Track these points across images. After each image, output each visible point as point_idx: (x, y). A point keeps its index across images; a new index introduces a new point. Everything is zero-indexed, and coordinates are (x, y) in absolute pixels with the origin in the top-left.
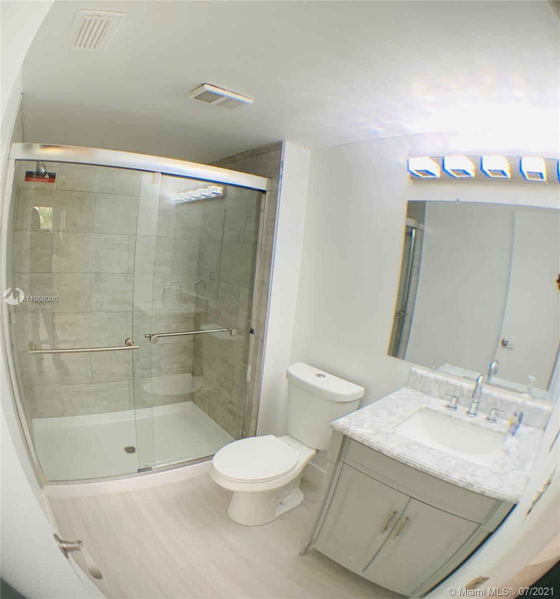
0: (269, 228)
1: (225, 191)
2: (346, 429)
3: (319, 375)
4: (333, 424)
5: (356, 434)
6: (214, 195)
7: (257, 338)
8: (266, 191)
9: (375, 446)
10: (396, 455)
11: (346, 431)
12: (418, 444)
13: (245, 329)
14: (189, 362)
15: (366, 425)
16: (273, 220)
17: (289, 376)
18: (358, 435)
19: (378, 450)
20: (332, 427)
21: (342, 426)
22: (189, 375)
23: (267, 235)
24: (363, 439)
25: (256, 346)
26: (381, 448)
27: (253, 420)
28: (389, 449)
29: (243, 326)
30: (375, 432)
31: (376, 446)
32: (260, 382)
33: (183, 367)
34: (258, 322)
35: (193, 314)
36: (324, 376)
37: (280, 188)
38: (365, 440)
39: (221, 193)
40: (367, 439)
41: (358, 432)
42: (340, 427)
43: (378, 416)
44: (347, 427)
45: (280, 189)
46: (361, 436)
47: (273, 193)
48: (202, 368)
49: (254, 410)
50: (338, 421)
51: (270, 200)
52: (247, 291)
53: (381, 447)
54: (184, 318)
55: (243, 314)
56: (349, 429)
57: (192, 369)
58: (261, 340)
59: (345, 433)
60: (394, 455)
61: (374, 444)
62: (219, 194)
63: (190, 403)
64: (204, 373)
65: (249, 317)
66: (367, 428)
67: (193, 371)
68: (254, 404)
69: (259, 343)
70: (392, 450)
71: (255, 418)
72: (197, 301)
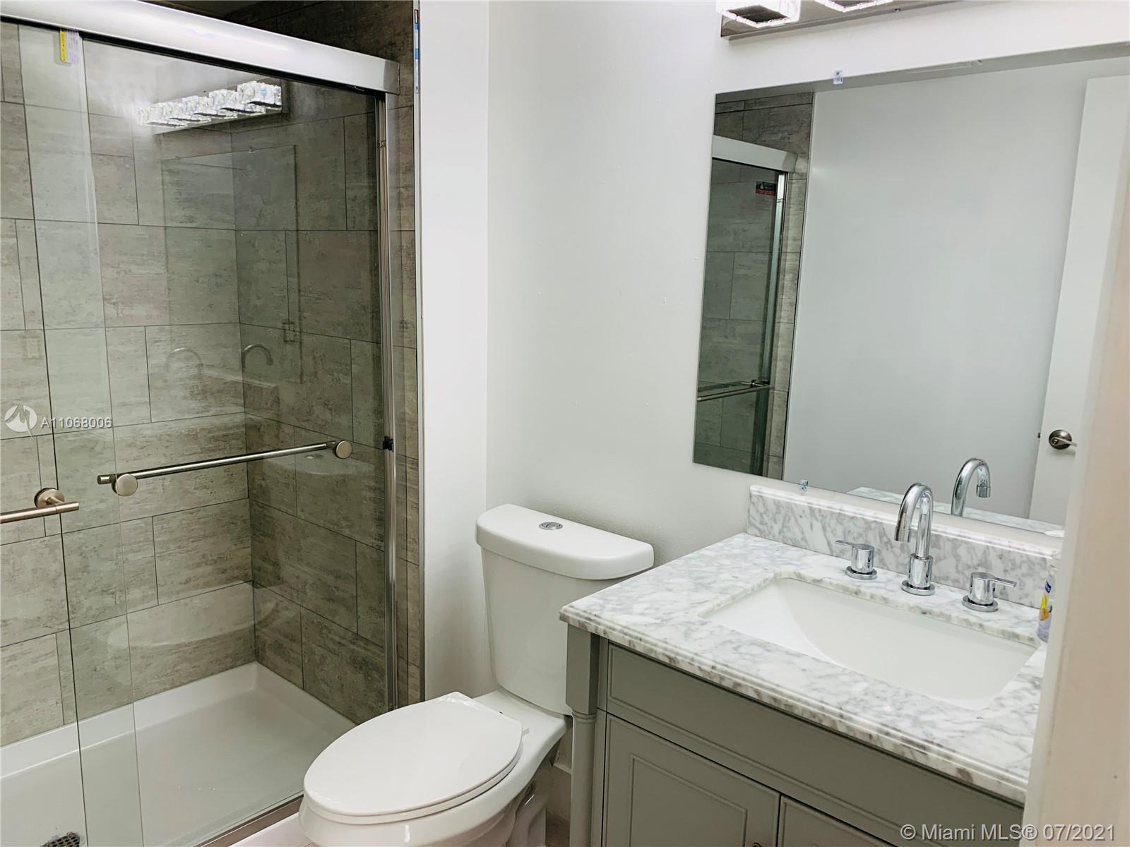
0: (402, 190)
1: (288, 95)
2: (593, 618)
3: (547, 526)
4: (565, 610)
5: (616, 627)
6: (260, 110)
7: (402, 459)
8: (384, 93)
9: (659, 652)
10: (709, 669)
11: (593, 624)
12: (764, 646)
13: (372, 443)
14: (243, 554)
15: (638, 608)
16: (407, 168)
17: (481, 535)
18: (619, 628)
19: (667, 661)
20: (563, 618)
21: (585, 612)
22: (248, 586)
23: (400, 207)
24: (631, 636)
25: (403, 477)
26: (672, 655)
27: (413, 670)
28: (691, 655)
29: (367, 436)
30: (658, 621)
31: (662, 651)
32: (418, 565)
33: (224, 571)
34: (402, 420)
35: (238, 427)
36: (559, 526)
37: (416, 85)
38: (637, 638)
39: (279, 104)
40: (640, 636)
41: (621, 623)
42: (581, 616)
43: (670, 590)
44: (594, 613)
45: (419, 88)
46: (625, 630)
47: (401, 98)
48: (276, 564)
49: (413, 642)
50: (575, 603)
51: (397, 117)
52: (368, 348)
53: (672, 652)
54: (220, 438)
55: (364, 405)
56: (599, 617)
57: (249, 572)
58: (412, 463)
59: (592, 628)
60: (703, 667)
61: (656, 645)
62: (274, 105)
63: (254, 667)
64: (283, 574)
65: (380, 412)
66: (642, 614)
67: (254, 575)
68: (413, 625)
69: (408, 470)
70: (696, 657)
71: (418, 663)
72: (247, 394)
